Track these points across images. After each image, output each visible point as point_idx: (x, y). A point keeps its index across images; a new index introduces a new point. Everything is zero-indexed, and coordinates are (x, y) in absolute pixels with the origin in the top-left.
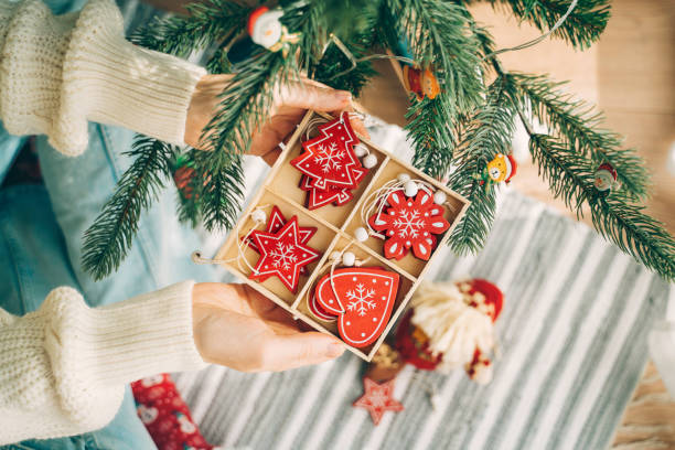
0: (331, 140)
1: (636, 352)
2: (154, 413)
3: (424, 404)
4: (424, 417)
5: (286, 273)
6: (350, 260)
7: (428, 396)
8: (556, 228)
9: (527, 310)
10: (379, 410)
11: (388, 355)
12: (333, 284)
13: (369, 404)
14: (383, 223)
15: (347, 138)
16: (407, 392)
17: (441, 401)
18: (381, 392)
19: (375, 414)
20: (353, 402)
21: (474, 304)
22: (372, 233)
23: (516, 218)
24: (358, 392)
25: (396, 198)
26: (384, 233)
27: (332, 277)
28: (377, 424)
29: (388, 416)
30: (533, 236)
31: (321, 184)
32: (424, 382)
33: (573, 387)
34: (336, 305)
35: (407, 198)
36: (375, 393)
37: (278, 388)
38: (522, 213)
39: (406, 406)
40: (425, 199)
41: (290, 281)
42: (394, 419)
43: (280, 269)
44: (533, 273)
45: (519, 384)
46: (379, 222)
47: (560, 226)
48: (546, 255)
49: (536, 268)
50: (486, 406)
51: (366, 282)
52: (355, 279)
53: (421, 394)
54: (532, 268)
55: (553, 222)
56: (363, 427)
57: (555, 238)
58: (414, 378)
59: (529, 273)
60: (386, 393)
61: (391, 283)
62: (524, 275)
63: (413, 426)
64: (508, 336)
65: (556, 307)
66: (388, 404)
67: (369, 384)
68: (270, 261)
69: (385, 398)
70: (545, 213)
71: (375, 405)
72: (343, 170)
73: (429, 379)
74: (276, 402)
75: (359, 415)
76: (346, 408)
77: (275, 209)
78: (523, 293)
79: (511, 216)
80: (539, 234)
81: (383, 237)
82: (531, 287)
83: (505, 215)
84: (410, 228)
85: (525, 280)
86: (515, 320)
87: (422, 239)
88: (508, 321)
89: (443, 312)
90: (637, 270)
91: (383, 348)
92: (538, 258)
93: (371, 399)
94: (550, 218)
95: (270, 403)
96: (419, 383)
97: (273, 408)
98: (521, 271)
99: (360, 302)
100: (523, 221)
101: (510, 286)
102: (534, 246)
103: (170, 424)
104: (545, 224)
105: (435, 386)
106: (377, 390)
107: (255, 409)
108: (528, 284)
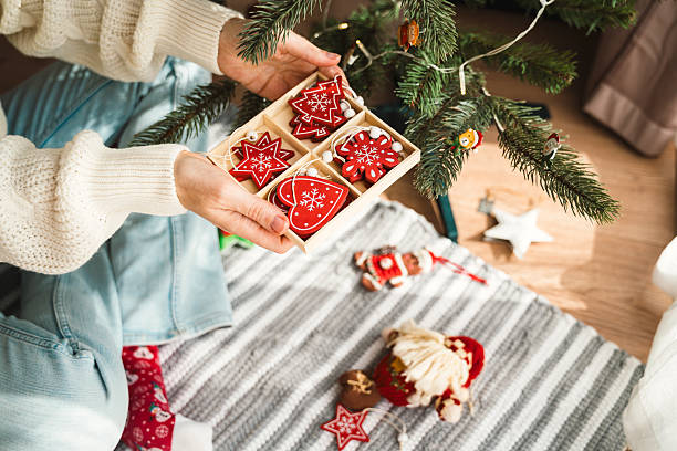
0: (324, 91)
1: (612, 435)
3: (392, 442)
5: (259, 174)
6: (313, 173)
7: (396, 434)
8: (545, 315)
9: (508, 378)
10: (345, 435)
11: (365, 383)
12: (293, 184)
13: (337, 428)
14: (347, 150)
15: (336, 92)
16: (376, 429)
17: (408, 442)
18: (351, 420)
19: (340, 439)
20: (320, 426)
21: (454, 349)
22: (336, 155)
23: (508, 301)
25: (361, 136)
26: (345, 157)
28: (341, 449)
29: (352, 445)
30: (522, 318)
31: (307, 118)
32: (395, 421)
34: (291, 200)
35: (371, 139)
36: (344, 419)
37: (254, 401)
38: (515, 298)
39: (371, 441)
40: (385, 141)
41: (261, 181)
42: (357, 449)
43: (256, 171)
44: (517, 350)
46: (343, 149)
47: (550, 313)
48: (533, 334)
49: (522, 343)
51: (321, 188)
52: (312, 184)
53: (390, 433)
54: (517, 343)
55: (543, 309)
57: (543, 322)
58: (386, 416)
59: (513, 348)
60: (355, 422)
61: (340, 193)
62: (509, 348)
64: (485, 398)
65: (536, 381)
66: (354, 431)
67: (341, 410)
68: (250, 163)
69: (353, 426)
70: (536, 300)
71: (342, 430)
72: (327, 112)
73: (401, 421)
74: (248, 414)
75: (326, 438)
76: (313, 430)
77: (267, 133)
78: (506, 363)
79: (504, 299)
80: (528, 317)
81: (344, 161)
82: (514, 360)
83: (499, 296)
84: (367, 157)
85: (509, 353)
86: (493, 385)
87: (373, 167)
88: (487, 385)
89: (423, 348)
90: (622, 364)
91: (361, 377)
92: (526, 335)
93: (340, 424)
94: (541, 305)
95: (243, 413)
96: (389, 422)
97: (244, 418)
98: (508, 344)
99: (311, 201)
100: (514, 304)
101: (494, 355)
102: (522, 325)
103: (146, 388)
104: (533, 310)
105: (405, 429)
106: (348, 417)
107: (226, 417)
108: (511, 356)
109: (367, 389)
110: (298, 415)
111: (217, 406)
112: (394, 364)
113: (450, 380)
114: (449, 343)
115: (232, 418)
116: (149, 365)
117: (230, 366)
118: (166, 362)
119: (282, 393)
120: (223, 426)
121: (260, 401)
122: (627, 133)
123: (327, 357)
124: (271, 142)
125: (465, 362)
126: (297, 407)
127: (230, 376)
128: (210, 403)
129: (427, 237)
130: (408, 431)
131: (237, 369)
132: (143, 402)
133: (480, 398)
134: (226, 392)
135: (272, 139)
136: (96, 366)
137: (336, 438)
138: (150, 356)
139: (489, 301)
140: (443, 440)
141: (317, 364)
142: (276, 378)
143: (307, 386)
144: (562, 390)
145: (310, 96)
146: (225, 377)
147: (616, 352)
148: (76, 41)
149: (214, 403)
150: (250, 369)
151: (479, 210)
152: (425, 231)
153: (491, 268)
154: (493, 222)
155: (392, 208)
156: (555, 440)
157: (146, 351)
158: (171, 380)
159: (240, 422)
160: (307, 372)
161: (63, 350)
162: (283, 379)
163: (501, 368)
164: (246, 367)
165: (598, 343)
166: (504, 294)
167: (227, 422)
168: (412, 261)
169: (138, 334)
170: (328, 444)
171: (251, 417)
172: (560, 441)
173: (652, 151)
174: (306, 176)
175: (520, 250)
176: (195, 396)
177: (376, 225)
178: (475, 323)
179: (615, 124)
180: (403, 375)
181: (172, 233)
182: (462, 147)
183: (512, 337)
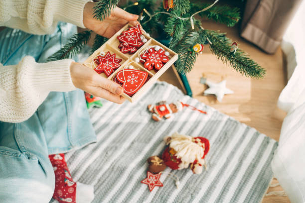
0: (133, 32)
1: (267, 173)
3: (173, 186)
4: (172, 191)
5: (107, 70)
6: (132, 67)
7: (175, 182)
8: (233, 125)
9: (221, 154)
10: (152, 184)
12: (123, 73)
13: (148, 182)
14: (145, 56)
15: (138, 31)
16: (165, 180)
17: (180, 185)
18: (154, 178)
19: (150, 186)
20: (141, 182)
21: (196, 142)
22: (141, 59)
23: (217, 121)
25: (151, 50)
26: (145, 60)
28: (151, 191)
29: (156, 189)
30: (224, 127)
31: (126, 44)
32: (174, 176)
34: (123, 80)
35: (155, 51)
36: (151, 177)
37: (110, 174)
38: (220, 119)
39: (164, 186)
40: (161, 52)
41: (108, 73)
42: (158, 190)
43: (106, 68)
44: (223, 141)
45: (216, 181)
46: (144, 56)
47: (235, 124)
48: (229, 134)
49: (225, 138)
50: (200, 189)
51: (136, 74)
52: (132, 72)
53: (172, 181)
54: (223, 138)
55: (232, 123)
56: (144, 193)
57: (233, 128)
58: (169, 175)
59: (222, 140)
60: (156, 178)
61: (144, 75)
62: (220, 141)
63: (167, 194)
64: (211, 163)
65: (233, 153)
66: (156, 182)
67: (149, 174)
68: (102, 66)
69: (155, 180)
70: (229, 119)
71: (151, 182)
72: (135, 40)
73: (176, 176)
74: (108, 180)
75: (144, 187)
76: (138, 184)
77: (109, 52)
78: (219, 147)
79: (215, 119)
80: (226, 126)
81: (144, 61)
82: (222, 145)
83: (213, 119)
84: (154, 59)
85: (220, 143)
86: (215, 157)
87: (158, 63)
88: (212, 157)
89: (183, 143)
90: (268, 142)
91: (157, 159)
92: (226, 134)
93: (149, 180)
94: (231, 121)
95: (105, 180)
96: (171, 176)
97: (106, 182)
98: (219, 139)
99: (132, 79)
100: (220, 122)
101: (214, 144)
102: (224, 129)
103: (61, 173)
104: (229, 123)
105: (178, 179)
106: (153, 177)
107: (98, 182)
108: (221, 144)
109: (160, 164)
111: (93, 178)
112: (171, 151)
113: (196, 156)
114: (194, 140)
115: (101, 182)
116: (61, 162)
117: (97, 160)
118: (68, 161)
119: (122, 169)
120: (97, 186)
121: (113, 174)
122: (261, 44)
123: (140, 152)
124: (111, 56)
125: (202, 148)
126: (129, 175)
127: (98, 164)
128: (90, 177)
129: (179, 96)
130: (180, 180)
131: (101, 160)
132: (61, 178)
133: (209, 163)
134: (97, 171)
135: (111, 55)
136: (39, 163)
137: (148, 186)
138: (61, 158)
139: (209, 121)
140: (195, 182)
141: (136, 156)
142: (119, 163)
143: (133, 165)
144: (244, 156)
145: (126, 34)
146: (96, 165)
147: (265, 138)
148: (15, 17)
149: (92, 177)
150: (107, 160)
151: (200, 82)
152: (178, 93)
153: (208, 107)
154: (207, 87)
155: (162, 84)
156: (243, 178)
157: (59, 156)
158: (71, 168)
159: (105, 184)
160: (132, 159)
161: (23, 157)
162: (122, 163)
163: (217, 149)
164: (105, 160)
165: (257, 135)
166: (215, 117)
167: (99, 184)
168: (174, 107)
169: (55, 149)
170: (145, 189)
171: (109, 181)
172: (246, 177)
173: (271, 51)
174: (128, 69)
175: (220, 98)
176: (83, 175)
177: (156, 93)
178: (204, 131)
179: (255, 41)
180: (176, 155)
181: (66, 103)
182: (195, 52)
183: (221, 135)
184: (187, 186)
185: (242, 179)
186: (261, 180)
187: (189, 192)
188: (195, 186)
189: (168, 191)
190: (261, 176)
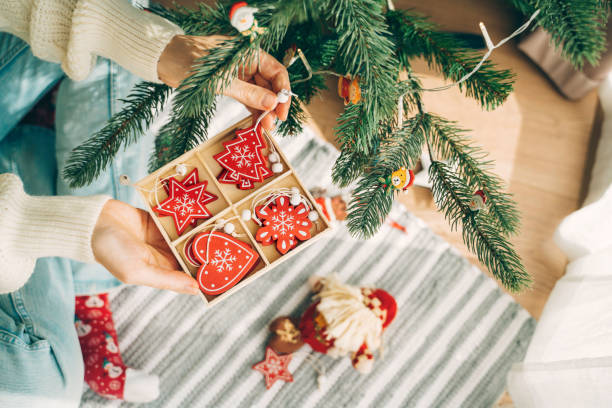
0: (245, 143)
1: (496, 381)
2: (88, 329)
3: (312, 382)
4: (308, 393)
5: (180, 218)
6: (230, 229)
7: (317, 375)
8: (454, 265)
9: (415, 326)
10: (272, 376)
11: (291, 332)
12: (209, 240)
13: (266, 369)
14: (265, 214)
16: (300, 368)
17: (326, 382)
18: (279, 362)
19: (268, 379)
20: (253, 365)
21: (371, 307)
23: (423, 249)
24: (260, 358)
27: (211, 235)
28: (268, 388)
29: (279, 384)
30: (434, 268)
31: (235, 175)
32: (316, 363)
33: (438, 398)
35: (290, 205)
36: (273, 361)
37: (195, 339)
38: (430, 246)
39: (295, 380)
42: (283, 387)
44: (427, 298)
45: (394, 384)
46: (263, 212)
47: (458, 264)
48: (442, 284)
49: (431, 293)
50: (363, 395)
51: (234, 249)
52: (226, 244)
53: (312, 372)
54: (427, 292)
55: (454, 260)
56: (255, 388)
57: (452, 272)
58: (308, 358)
59: (424, 297)
60: (282, 364)
61: (250, 258)
62: (419, 297)
63: (297, 397)
64: (394, 343)
65: (440, 328)
66: (281, 373)
67: (270, 353)
68: (174, 203)
69: (280, 368)
70: (448, 251)
71: (271, 371)
72: (252, 168)
73: (321, 362)
74: (190, 350)
75: (256, 376)
76: (246, 369)
77: (196, 171)
78: (415, 311)
79: (420, 248)
80: (440, 267)
82: (423, 308)
83: (415, 245)
85: (419, 301)
86: (403, 331)
88: (397, 331)
89: (344, 306)
90: (513, 315)
91: (288, 325)
92: (435, 285)
93: (269, 366)
94: (452, 255)
95: (185, 350)
96: (311, 363)
97: (186, 355)
98: (418, 293)
99: (222, 261)
100: (429, 253)
101: (406, 303)
102: (433, 275)
103: (98, 340)
104: (445, 260)
105: (324, 369)
107: (171, 352)
108: (421, 305)
109: (294, 338)
110: (232, 354)
111: (162, 342)
112: (318, 320)
113: (366, 337)
114: (368, 301)
115: (175, 354)
116: (100, 313)
117: (173, 304)
118: (115, 299)
120: (168, 361)
121: (200, 340)
122: (556, 76)
123: (259, 299)
125: (379, 319)
126: (232, 347)
127: (173, 314)
128: (156, 339)
130: (327, 371)
131: (180, 307)
132: (97, 356)
133: (389, 343)
134: (168, 332)
136: (52, 352)
137: (265, 376)
139: (407, 249)
140: (356, 380)
141: (250, 306)
142: (215, 319)
143: (240, 329)
144: (460, 338)
146: (169, 315)
147: (511, 305)
149: (160, 339)
150: (191, 309)
153: (412, 216)
154: (419, 167)
155: (325, 150)
156: (449, 383)
158: (119, 318)
159: (183, 358)
160: (241, 313)
161: (21, 342)
162: (220, 320)
163: (411, 315)
164: (188, 307)
165: (496, 295)
166: (421, 242)
167: (171, 357)
168: (341, 206)
169: (89, 283)
170: (259, 380)
171: (192, 353)
172: (453, 384)
173: (573, 95)
174: (222, 232)
176: (143, 332)
177: (309, 167)
178: (392, 271)
179: (546, 65)
180: (325, 333)
182: (393, 187)
183: (424, 286)
184: (337, 388)
185: (447, 387)
186: (481, 394)
187: (340, 400)
188: (353, 389)
189: (301, 392)
190: (483, 385)
